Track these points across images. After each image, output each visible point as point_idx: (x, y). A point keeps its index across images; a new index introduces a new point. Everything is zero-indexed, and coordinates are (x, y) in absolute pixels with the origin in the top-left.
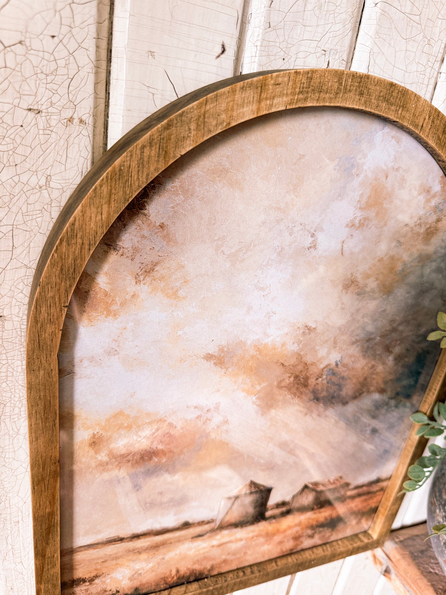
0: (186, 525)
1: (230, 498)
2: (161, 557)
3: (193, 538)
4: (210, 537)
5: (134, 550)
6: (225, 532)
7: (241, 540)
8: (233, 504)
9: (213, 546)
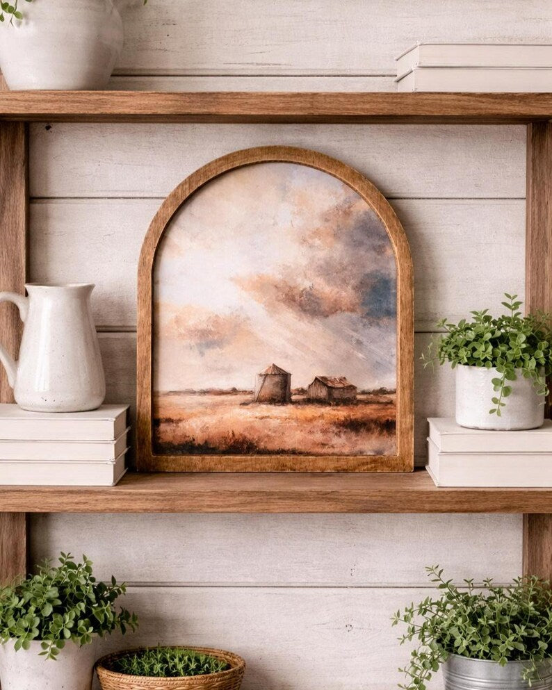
0: (234, 391)
1: (261, 375)
2: (220, 416)
3: (240, 405)
4: (252, 407)
5: (202, 404)
6: (264, 406)
7: (277, 418)
8: (264, 381)
9: (256, 418)
